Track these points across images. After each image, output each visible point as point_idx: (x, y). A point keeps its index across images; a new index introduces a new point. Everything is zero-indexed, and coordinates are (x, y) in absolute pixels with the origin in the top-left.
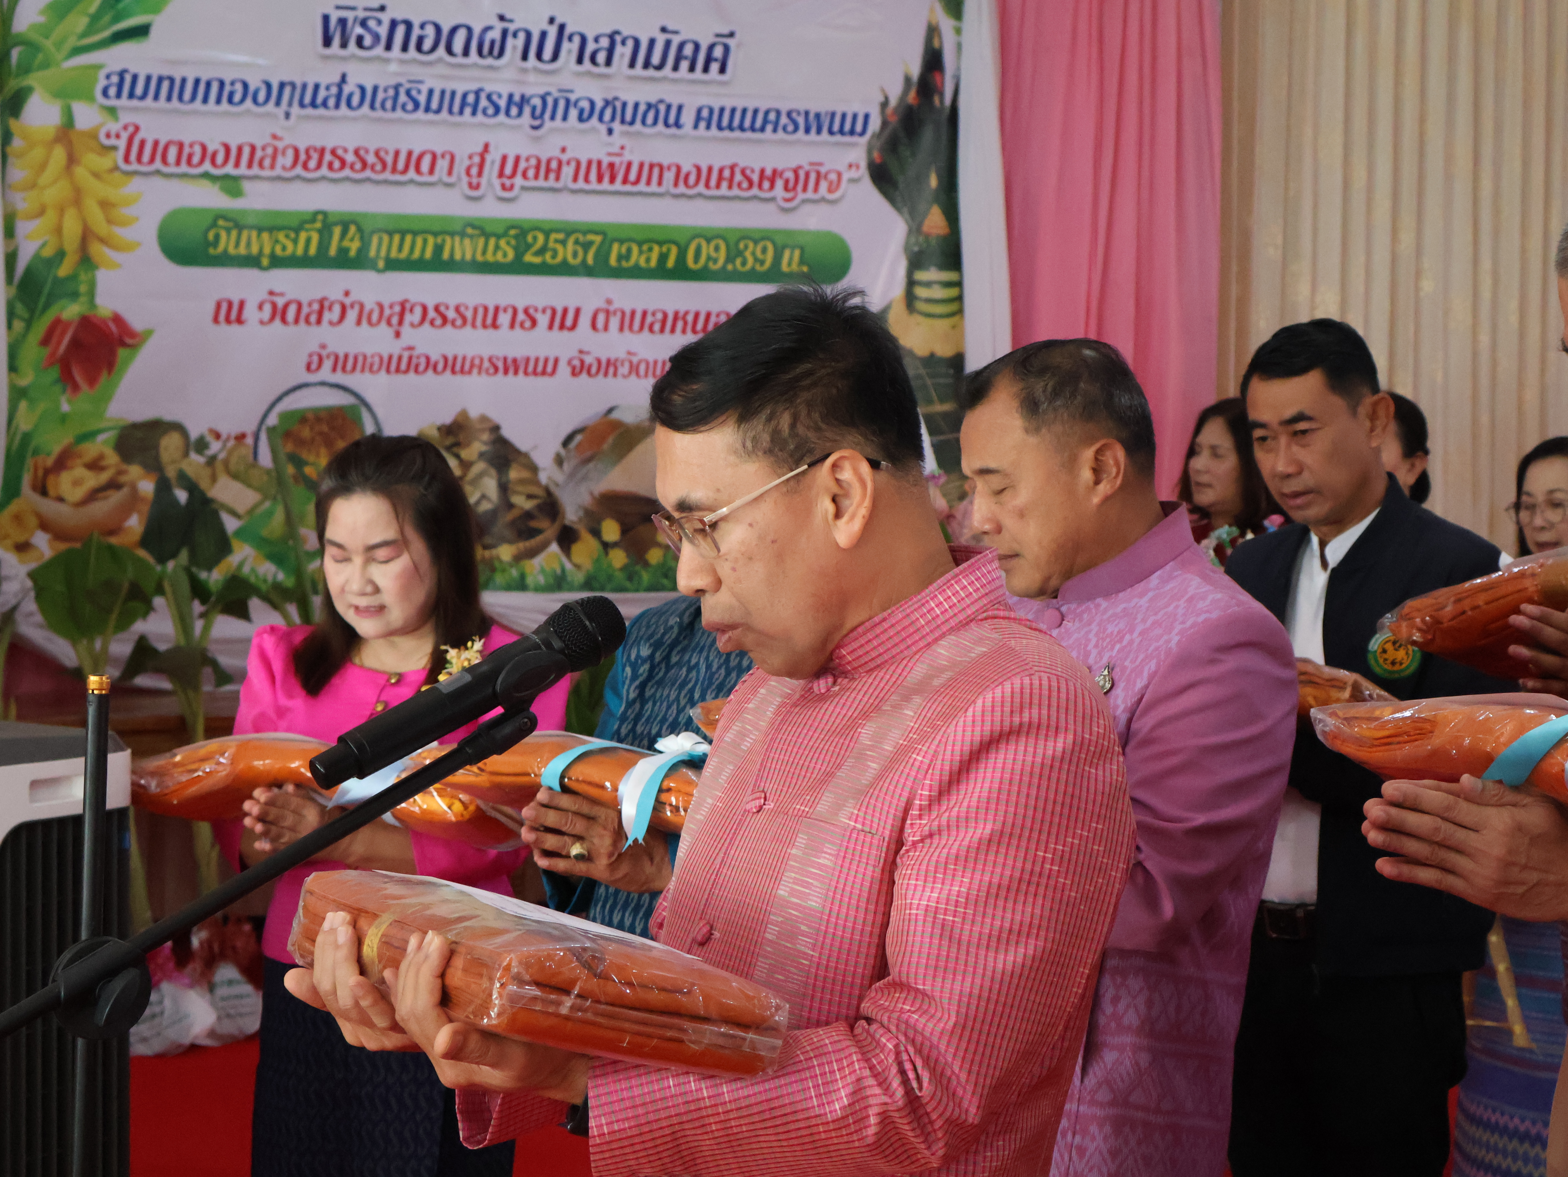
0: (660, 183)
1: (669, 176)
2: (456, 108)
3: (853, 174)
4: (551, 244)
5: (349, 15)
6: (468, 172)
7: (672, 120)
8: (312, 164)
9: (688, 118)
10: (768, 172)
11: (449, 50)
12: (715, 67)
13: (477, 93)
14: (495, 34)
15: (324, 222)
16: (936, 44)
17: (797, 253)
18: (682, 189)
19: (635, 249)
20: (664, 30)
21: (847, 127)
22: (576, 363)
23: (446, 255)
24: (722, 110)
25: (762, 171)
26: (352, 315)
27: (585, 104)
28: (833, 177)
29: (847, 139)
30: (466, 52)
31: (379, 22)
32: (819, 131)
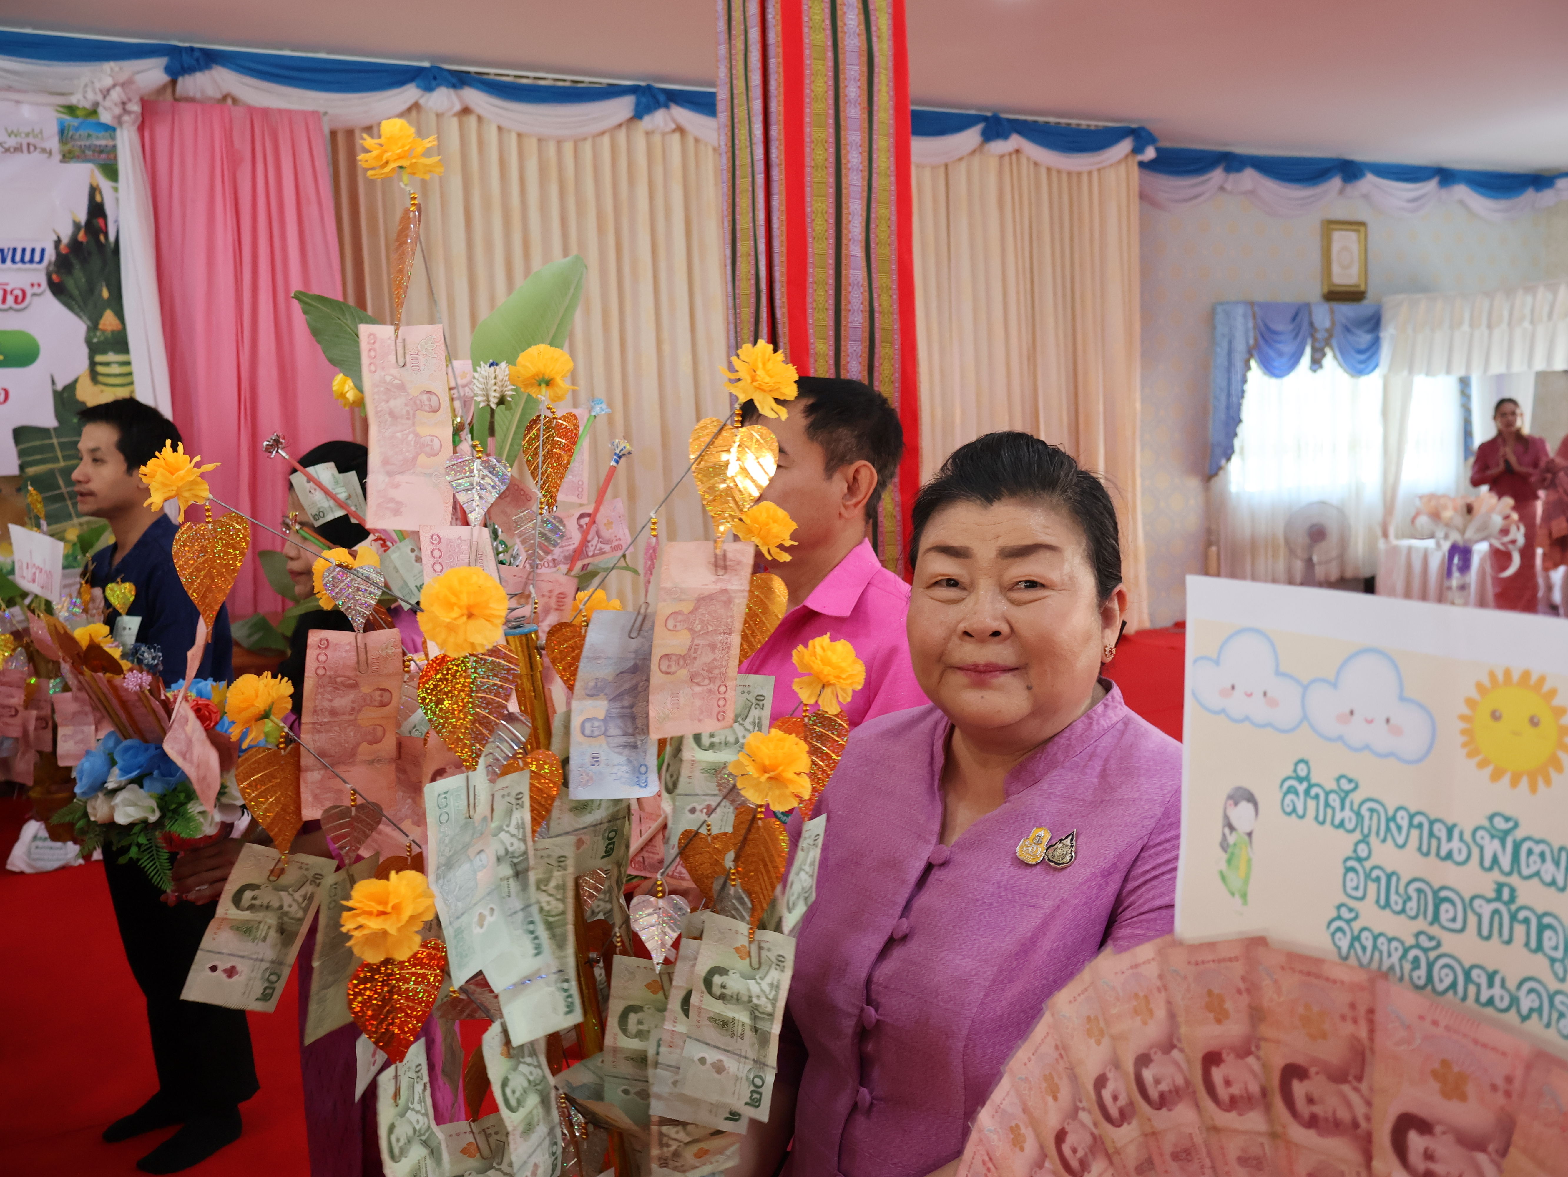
3: (36, 290)
16: (98, 198)
21: (27, 258)
28: (18, 292)
29: (28, 266)
32: (4, 262)
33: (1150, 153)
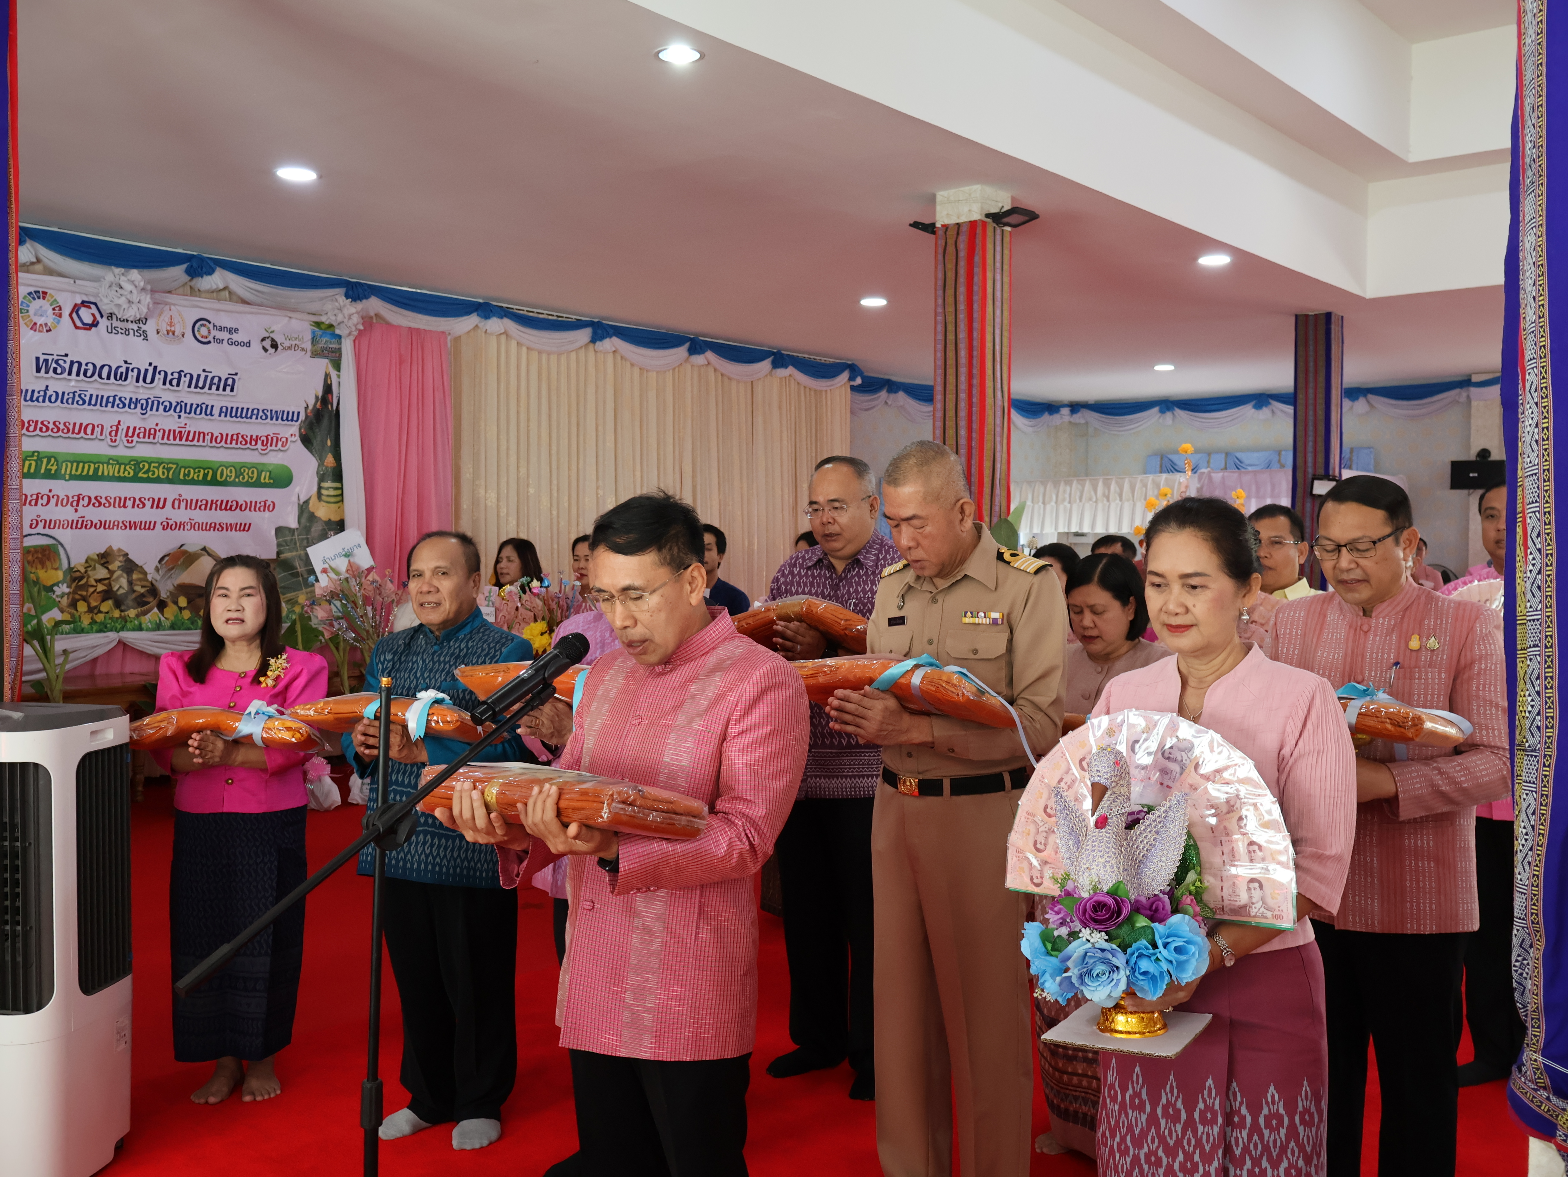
0: (204, 441)
1: (208, 438)
2: (104, 404)
3: (293, 439)
4: (152, 469)
5: (50, 358)
6: (110, 434)
7: (208, 412)
8: (31, 429)
9: (216, 411)
10: (254, 437)
11: (100, 376)
12: (228, 388)
13: (114, 397)
14: (123, 370)
15: (38, 456)
16: (329, 382)
17: (268, 474)
18: (214, 444)
19: (192, 471)
20: (204, 371)
21: (290, 418)
22: (165, 524)
23: (100, 473)
24: (232, 408)
25: (251, 436)
26: (53, 501)
27: (167, 404)
28: (284, 440)
29: (290, 423)
30: (108, 378)
31: (65, 362)
32: (277, 419)
33: (859, 381)
